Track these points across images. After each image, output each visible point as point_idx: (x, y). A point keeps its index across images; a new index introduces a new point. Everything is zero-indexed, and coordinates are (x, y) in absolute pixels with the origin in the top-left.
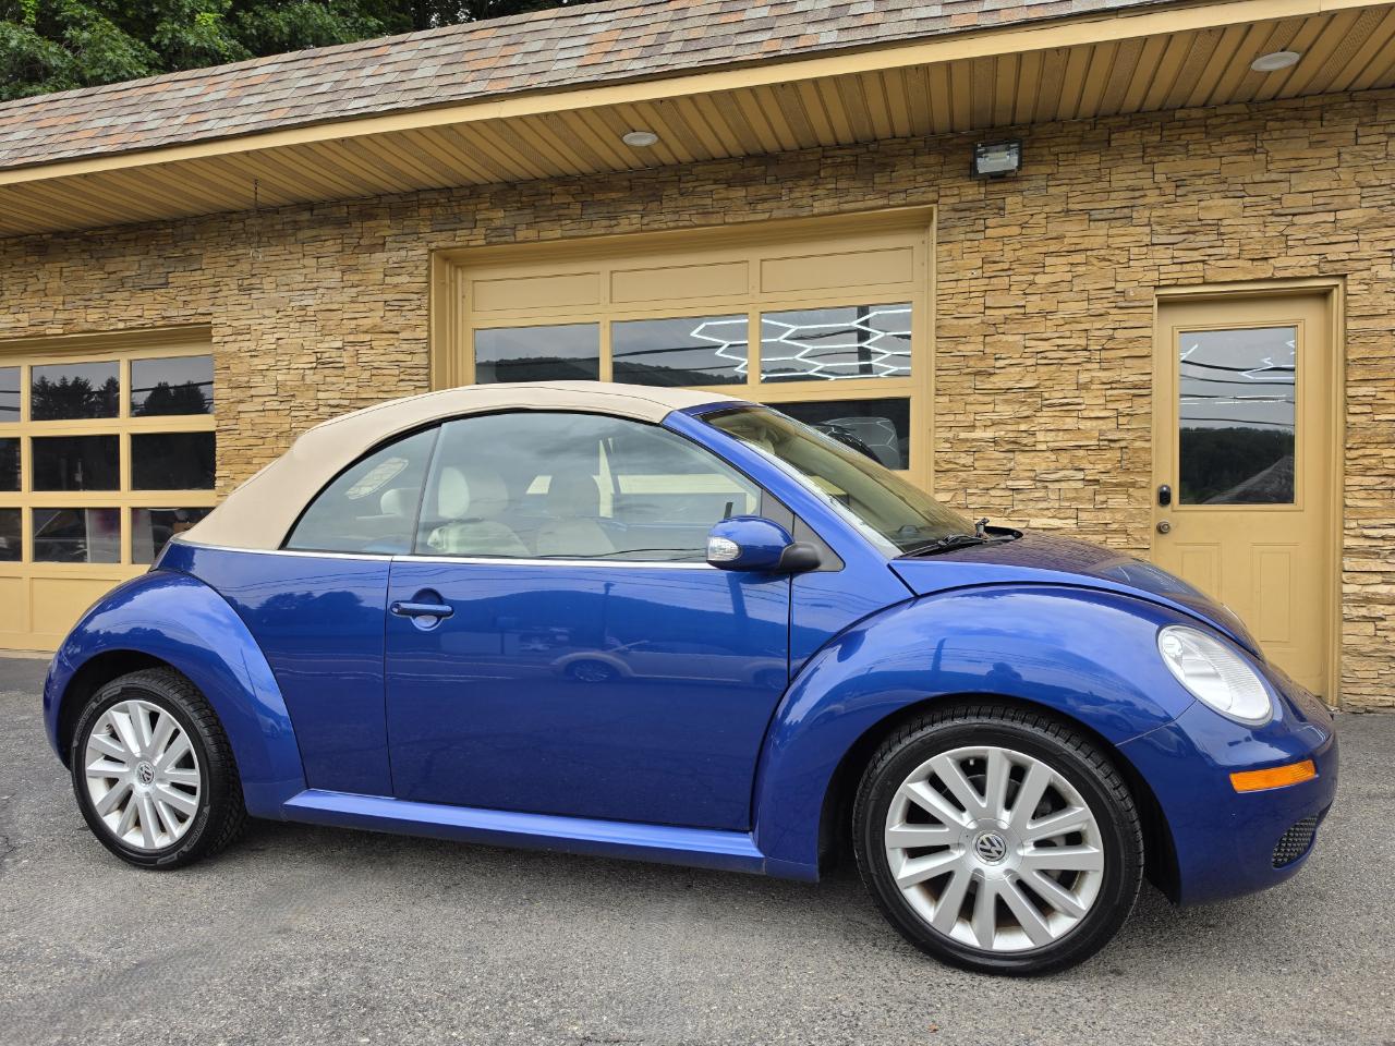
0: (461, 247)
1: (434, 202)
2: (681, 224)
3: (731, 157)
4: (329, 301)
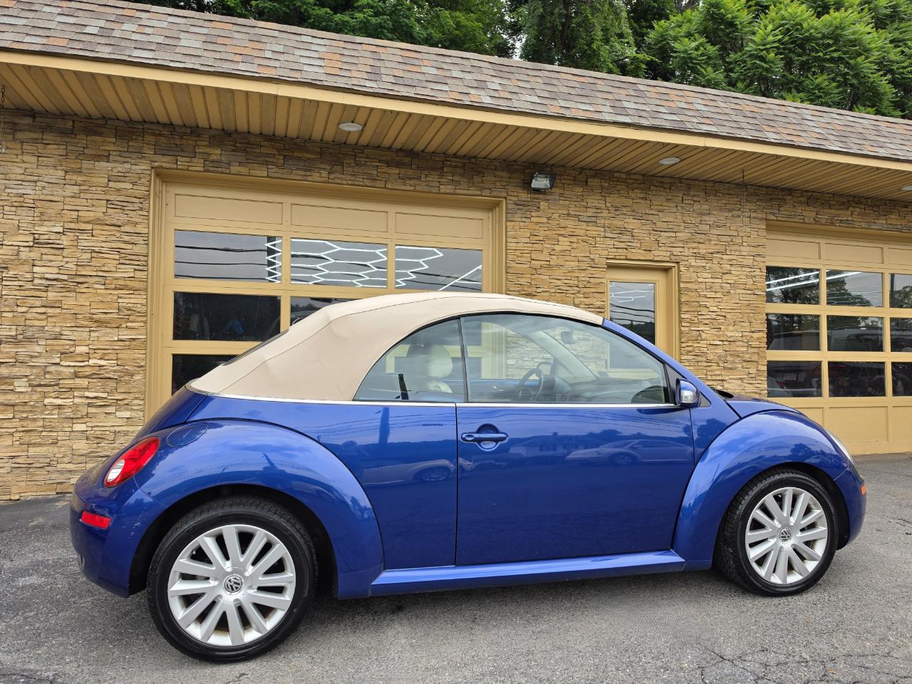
0: (182, 170)
1: (158, 132)
2: (357, 183)
3: (390, 148)
4: (49, 193)
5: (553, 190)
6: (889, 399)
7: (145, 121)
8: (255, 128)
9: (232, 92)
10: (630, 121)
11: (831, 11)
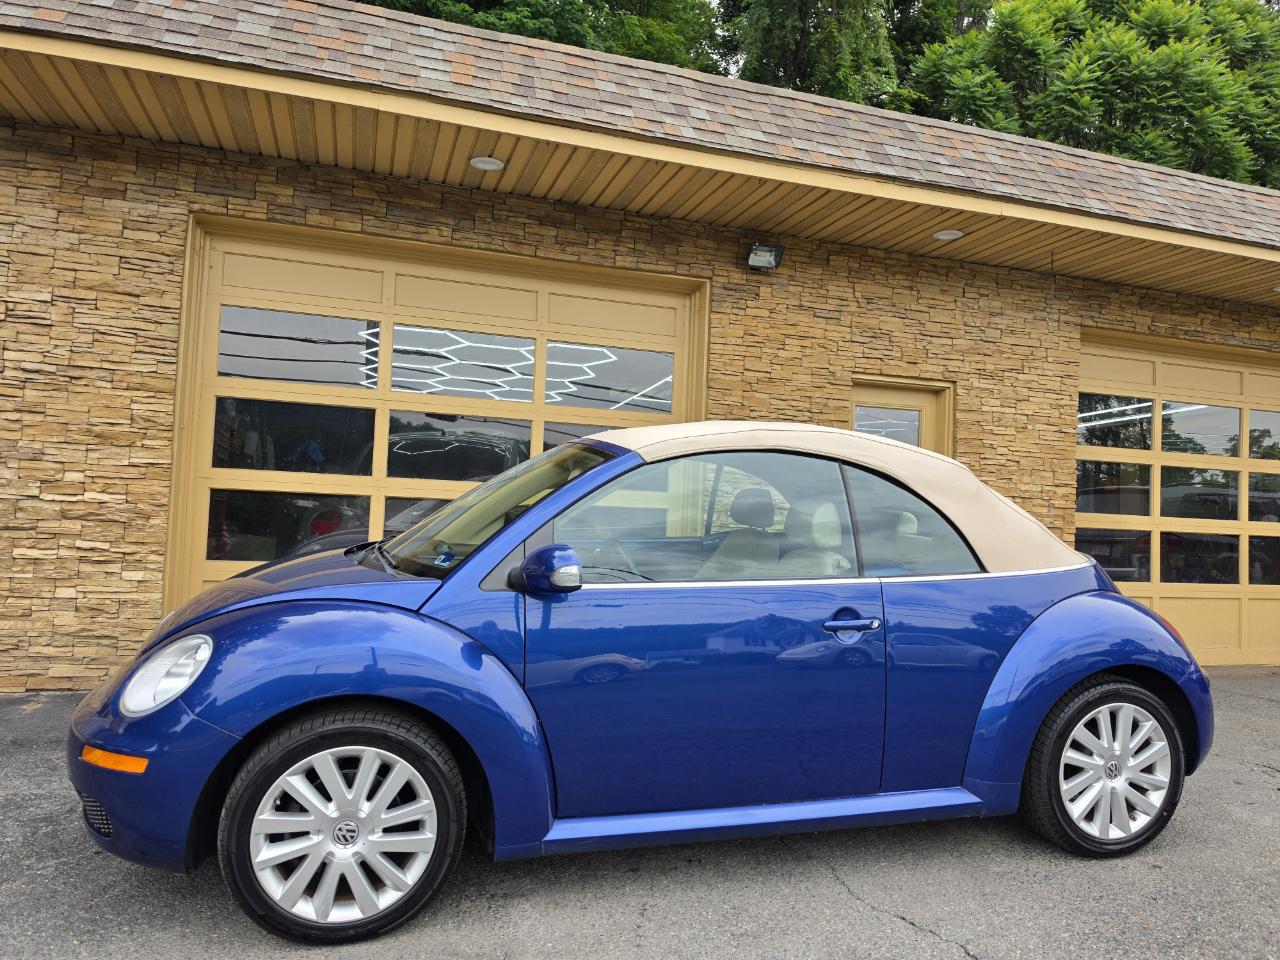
0: (235, 216)
1: (201, 159)
2: (493, 247)
3: (544, 198)
4: (31, 242)
5: (780, 270)
6: (1244, 588)
7: (182, 143)
8: (346, 158)
9: (311, 102)
10: (895, 174)
11: (1171, 41)
